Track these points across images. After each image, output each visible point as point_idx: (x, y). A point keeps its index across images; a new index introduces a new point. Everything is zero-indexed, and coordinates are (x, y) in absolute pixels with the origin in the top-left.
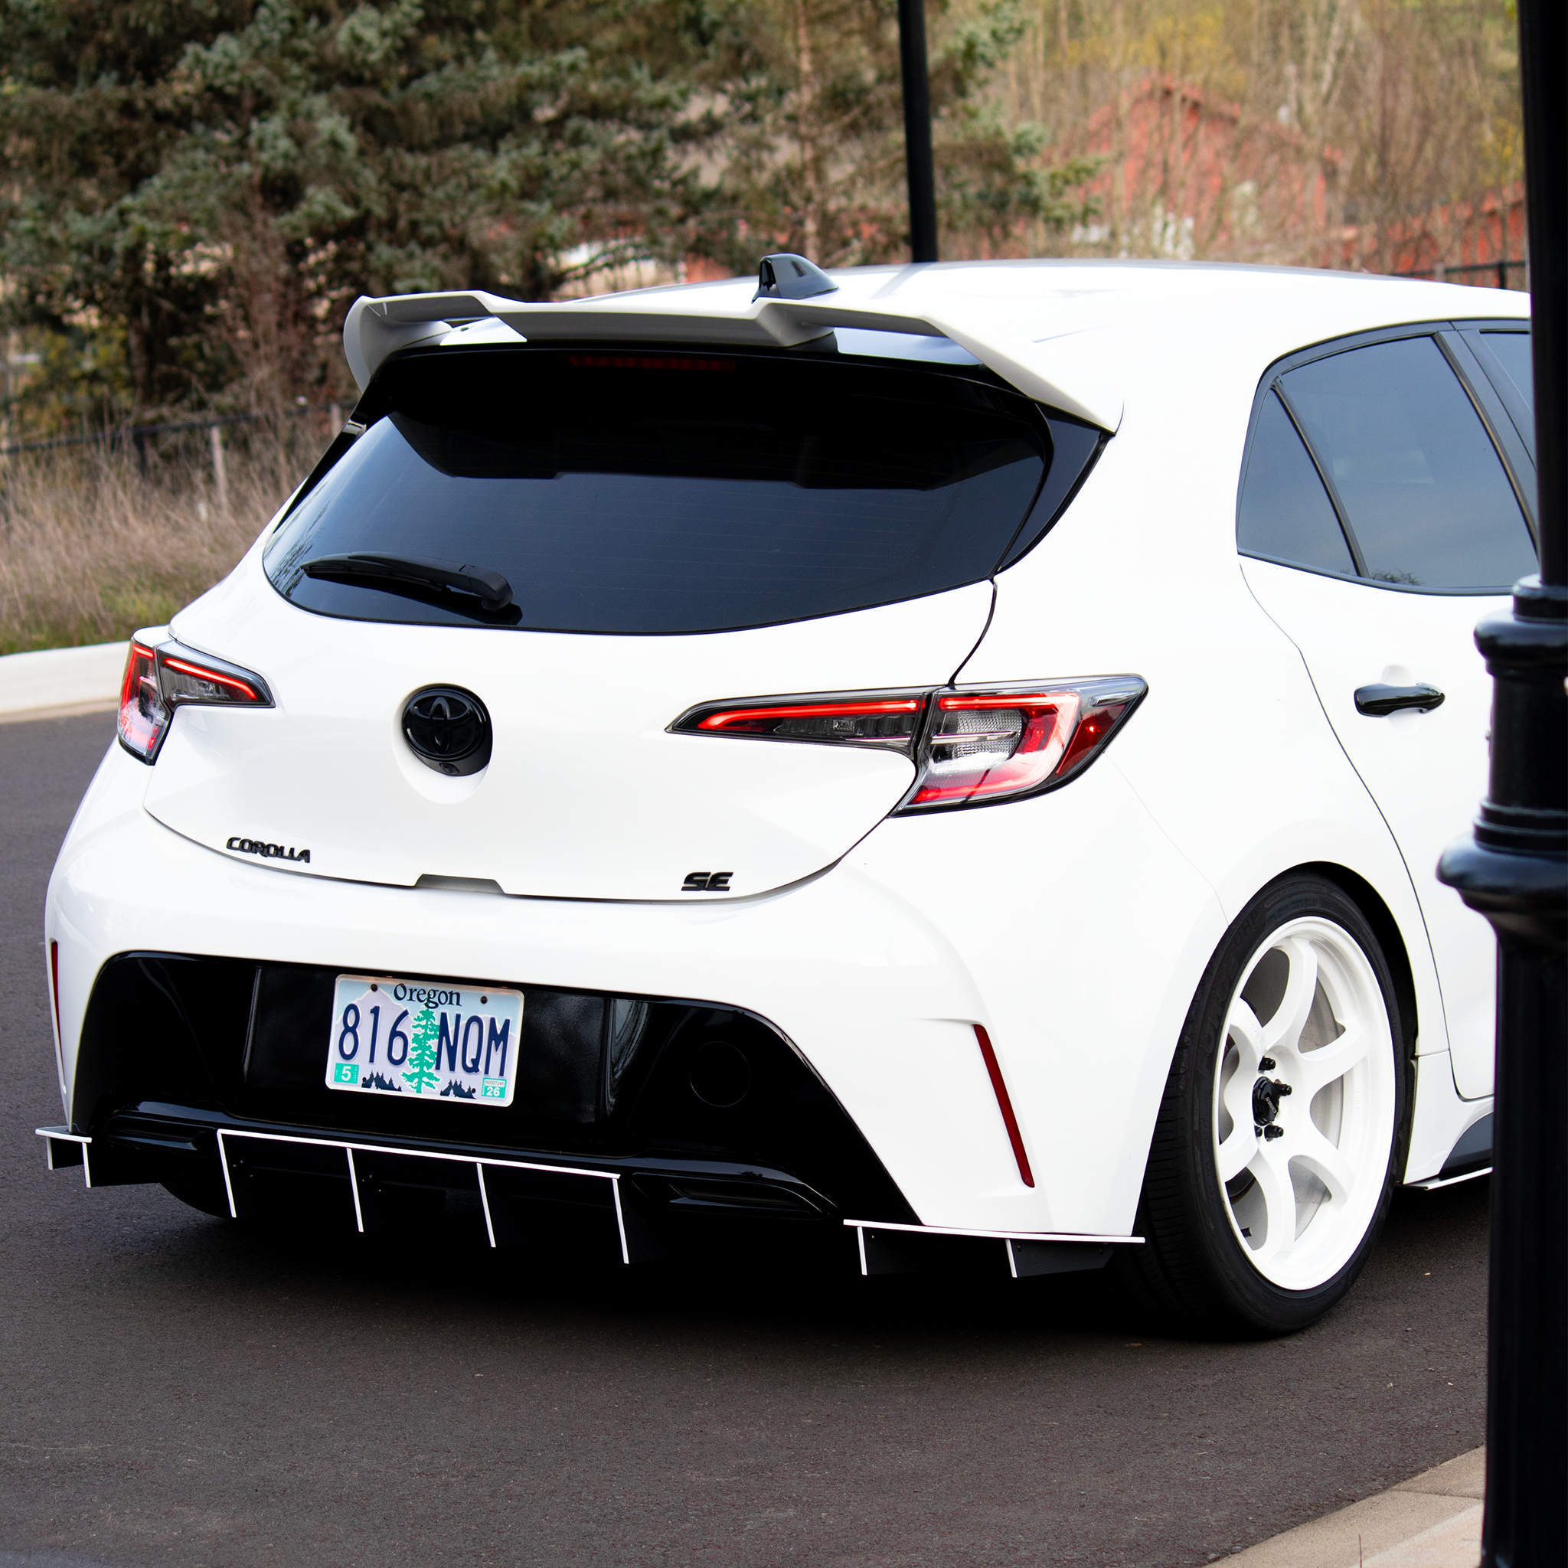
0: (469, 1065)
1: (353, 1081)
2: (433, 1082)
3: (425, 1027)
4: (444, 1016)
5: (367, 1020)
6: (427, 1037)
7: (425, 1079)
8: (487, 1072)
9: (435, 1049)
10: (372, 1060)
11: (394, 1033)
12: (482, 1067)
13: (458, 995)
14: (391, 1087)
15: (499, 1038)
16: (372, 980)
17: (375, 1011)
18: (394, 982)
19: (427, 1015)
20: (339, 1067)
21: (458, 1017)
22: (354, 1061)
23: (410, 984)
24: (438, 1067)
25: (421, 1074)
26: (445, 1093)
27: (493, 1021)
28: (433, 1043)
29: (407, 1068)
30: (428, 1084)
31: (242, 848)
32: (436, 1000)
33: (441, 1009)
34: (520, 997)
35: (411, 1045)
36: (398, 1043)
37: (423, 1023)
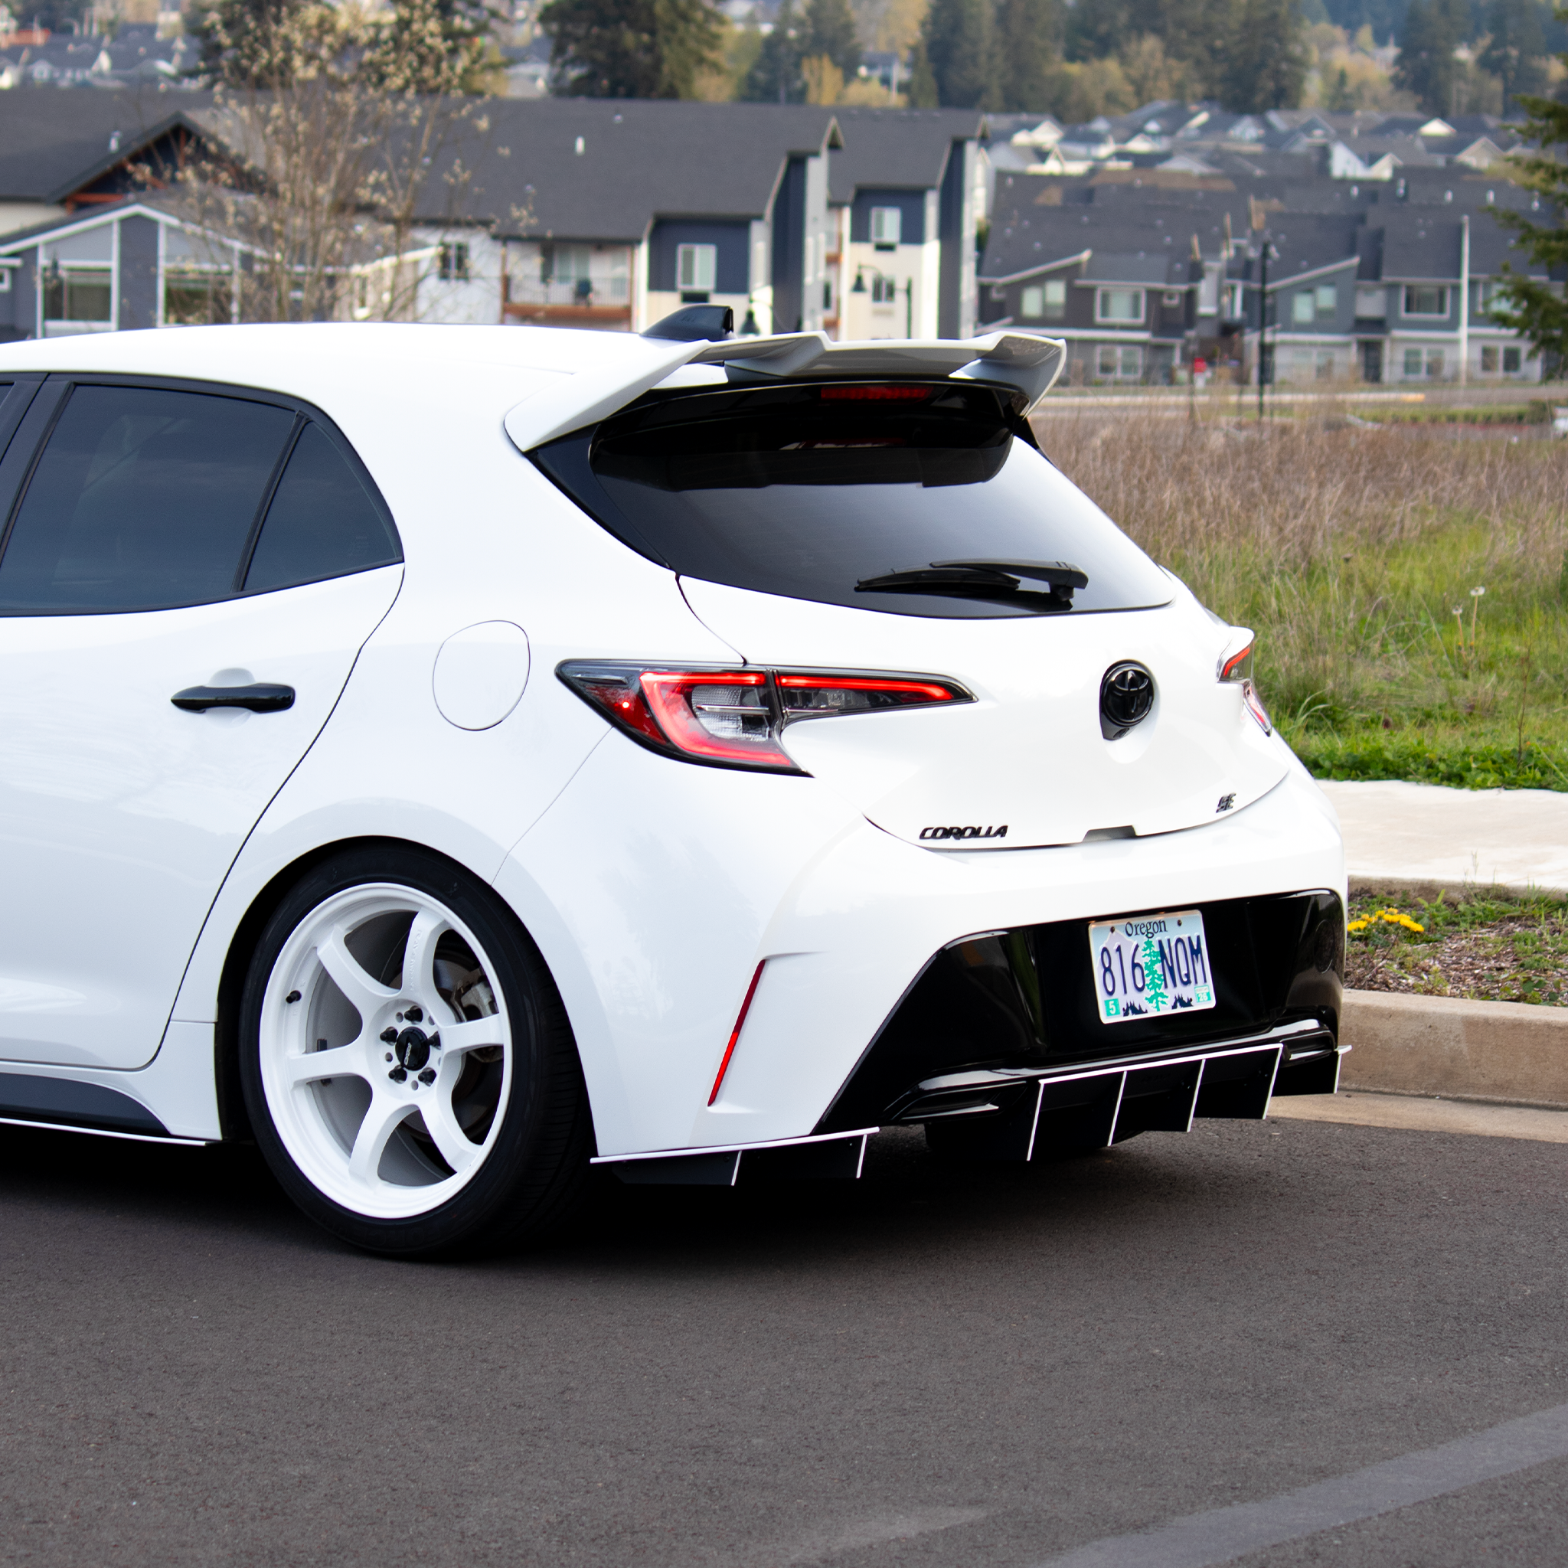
0: (1185, 979)
1: (1117, 1013)
2: (1165, 1000)
3: (1149, 955)
4: (1160, 942)
5: (1115, 957)
6: (1153, 963)
7: (1160, 999)
8: (1196, 982)
9: (1160, 972)
10: (1125, 992)
11: (1135, 965)
12: (1192, 978)
13: (1164, 922)
14: (1140, 1012)
15: (1196, 952)
16: (1109, 924)
17: (1119, 949)
18: (1123, 922)
19: (1149, 945)
20: (1107, 1003)
21: (1169, 940)
22: (1115, 996)
23: (1135, 921)
24: (1166, 986)
25: (1157, 995)
26: (1174, 1007)
27: (1189, 938)
28: (1158, 967)
29: (1148, 993)
30: (1163, 1002)
31: (934, 836)
32: (1151, 930)
33: (1157, 937)
34: (1198, 915)
35: (1146, 972)
36: (1138, 971)
37: (1148, 952)
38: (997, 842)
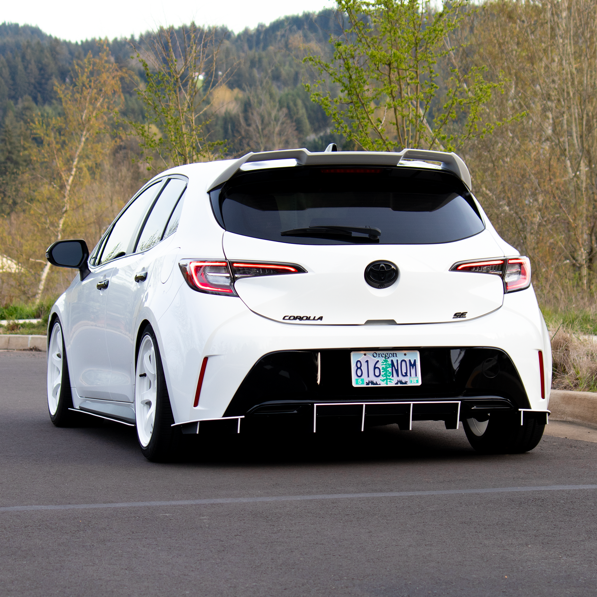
0: (404, 374)
1: (363, 384)
3: (386, 365)
4: (392, 361)
5: (364, 364)
6: (387, 368)
7: (389, 380)
8: (411, 376)
9: (390, 371)
10: (368, 376)
11: (375, 368)
12: (408, 374)
13: (396, 353)
14: (377, 384)
15: (413, 365)
16: (364, 352)
17: (367, 361)
18: (372, 352)
19: (386, 361)
20: (357, 380)
21: (397, 360)
22: (362, 378)
23: (378, 352)
24: (393, 376)
25: (387, 379)
26: (397, 384)
27: (410, 361)
28: (390, 369)
29: (381, 377)
30: (390, 382)
31: (289, 319)
32: (388, 356)
33: (391, 359)
34: (417, 351)
35: (381, 371)
36: (377, 371)
37: (385, 363)
38: (319, 322)
